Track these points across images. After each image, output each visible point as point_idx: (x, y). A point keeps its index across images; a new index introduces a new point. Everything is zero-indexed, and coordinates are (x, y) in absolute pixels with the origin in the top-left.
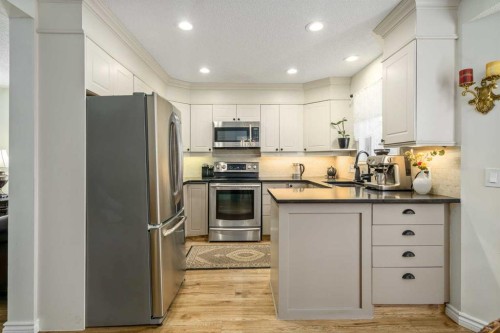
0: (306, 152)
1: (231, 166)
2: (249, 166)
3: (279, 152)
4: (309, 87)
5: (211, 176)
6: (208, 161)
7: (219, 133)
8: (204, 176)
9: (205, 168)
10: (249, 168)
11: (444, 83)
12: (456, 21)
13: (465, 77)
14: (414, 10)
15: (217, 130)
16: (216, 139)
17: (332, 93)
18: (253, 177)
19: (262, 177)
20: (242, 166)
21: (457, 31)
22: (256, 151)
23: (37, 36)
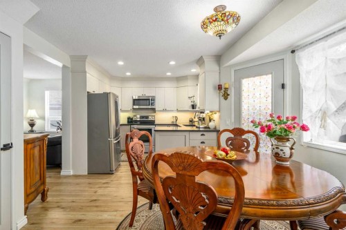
0: (178, 111)
1: (142, 117)
2: (150, 117)
3: (165, 110)
4: (179, 79)
5: (132, 122)
6: (131, 115)
7: (136, 102)
8: (128, 122)
9: (129, 118)
10: (150, 118)
11: (215, 88)
12: (219, 65)
13: (220, 87)
14: (204, 62)
15: (134, 100)
16: (134, 104)
17: (190, 83)
18: (152, 123)
19: (156, 123)
20: (147, 117)
21: (220, 69)
22: (154, 110)
23: (71, 74)
